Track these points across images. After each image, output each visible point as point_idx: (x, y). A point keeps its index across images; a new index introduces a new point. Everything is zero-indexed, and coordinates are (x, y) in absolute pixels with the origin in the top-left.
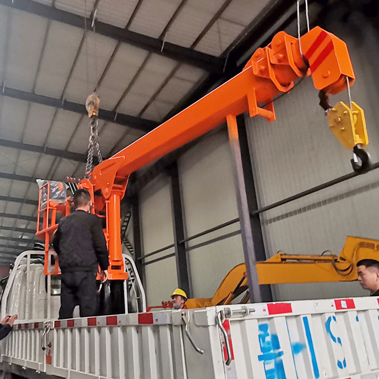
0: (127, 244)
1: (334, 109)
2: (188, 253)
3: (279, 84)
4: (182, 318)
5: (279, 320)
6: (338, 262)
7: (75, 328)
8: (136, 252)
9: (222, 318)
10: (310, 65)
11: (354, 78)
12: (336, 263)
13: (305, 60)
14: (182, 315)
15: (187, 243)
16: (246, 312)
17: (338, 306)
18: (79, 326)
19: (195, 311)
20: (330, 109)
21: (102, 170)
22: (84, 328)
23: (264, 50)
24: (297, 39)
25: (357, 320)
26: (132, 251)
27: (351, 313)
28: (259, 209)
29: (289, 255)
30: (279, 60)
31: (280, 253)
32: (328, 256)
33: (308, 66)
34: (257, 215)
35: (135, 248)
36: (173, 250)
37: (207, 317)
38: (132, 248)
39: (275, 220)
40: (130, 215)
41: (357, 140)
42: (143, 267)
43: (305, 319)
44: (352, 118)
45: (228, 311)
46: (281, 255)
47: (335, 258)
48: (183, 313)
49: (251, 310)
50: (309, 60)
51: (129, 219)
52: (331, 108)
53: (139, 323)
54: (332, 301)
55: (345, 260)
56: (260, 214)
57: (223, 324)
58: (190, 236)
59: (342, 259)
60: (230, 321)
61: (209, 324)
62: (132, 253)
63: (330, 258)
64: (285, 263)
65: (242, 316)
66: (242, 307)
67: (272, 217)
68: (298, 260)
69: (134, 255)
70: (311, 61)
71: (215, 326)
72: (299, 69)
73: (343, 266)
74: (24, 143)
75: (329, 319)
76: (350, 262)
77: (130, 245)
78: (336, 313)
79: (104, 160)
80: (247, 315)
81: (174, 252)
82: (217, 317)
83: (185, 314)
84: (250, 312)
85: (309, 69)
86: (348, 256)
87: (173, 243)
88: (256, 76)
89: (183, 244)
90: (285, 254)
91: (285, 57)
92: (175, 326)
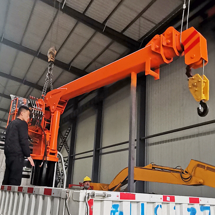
0: (66, 146)
1: (193, 78)
2: (101, 157)
3: (165, 58)
4: (66, 195)
5: (126, 203)
6: (184, 173)
7: (11, 191)
8: (70, 152)
9: (88, 198)
10: (185, 49)
11: (208, 61)
12: (183, 174)
13: (182, 46)
14: (67, 192)
15: (101, 150)
16: (104, 196)
17: (165, 199)
18: (13, 191)
19: (74, 191)
20: (191, 78)
21: (52, 95)
22: (16, 192)
23: (160, 36)
24: (179, 33)
25: (175, 209)
26: (68, 151)
27: (172, 204)
28: (145, 136)
29: (157, 166)
30: (167, 44)
31: (152, 164)
32: (179, 169)
33: (184, 50)
34: (144, 140)
35: (70, 149)
36: (92, 153)
37: (79, 196)
38: (68, 149)
39: (153, 144)
40: (70, 129)
41: (203, 97)
42: (73, 161)
43: (143, 205)
44: (202, 84)
45: (94, 194)
46: (153, 165)
47: (183, 171)
48: (68, 191)
49: (108, 195)
50: (185, 47)
51: (69, 132)
52: (192, 76)
53: (44, 194)
54: (162, 196)
55: (188, 173)
56: (145, 139)
57: (88, 202)
58: (103, 146)
59: (186, 172)
60: (94, 200)
61: (80, 200)
62: (68, 152)
63: (180, 171)
64: (154, 170)
65: (102, 198)
66: (103, 192)
67: (152, 142)
68: (162, 169)
69: (69, 153)
70: (186, 47)
71: (84, 202)
72: (178, 51)
73: (186, 176)
74: (12, 75)
75: (158, 206)
76: (190, 174)
77: (68, 147)
78: (162, 203)
79: (54, 89)
80: (105, 198)
81: (92, 154)
82: (86, 197)
83: (68, 192)
84: (107, 196)
85: (183, 52)
86: (190, 171)
87: (93, 149)
88: (152, 51)
89: (99, 151)
90: (155, 165)
91: (172, 43)
92: (63, 198)
